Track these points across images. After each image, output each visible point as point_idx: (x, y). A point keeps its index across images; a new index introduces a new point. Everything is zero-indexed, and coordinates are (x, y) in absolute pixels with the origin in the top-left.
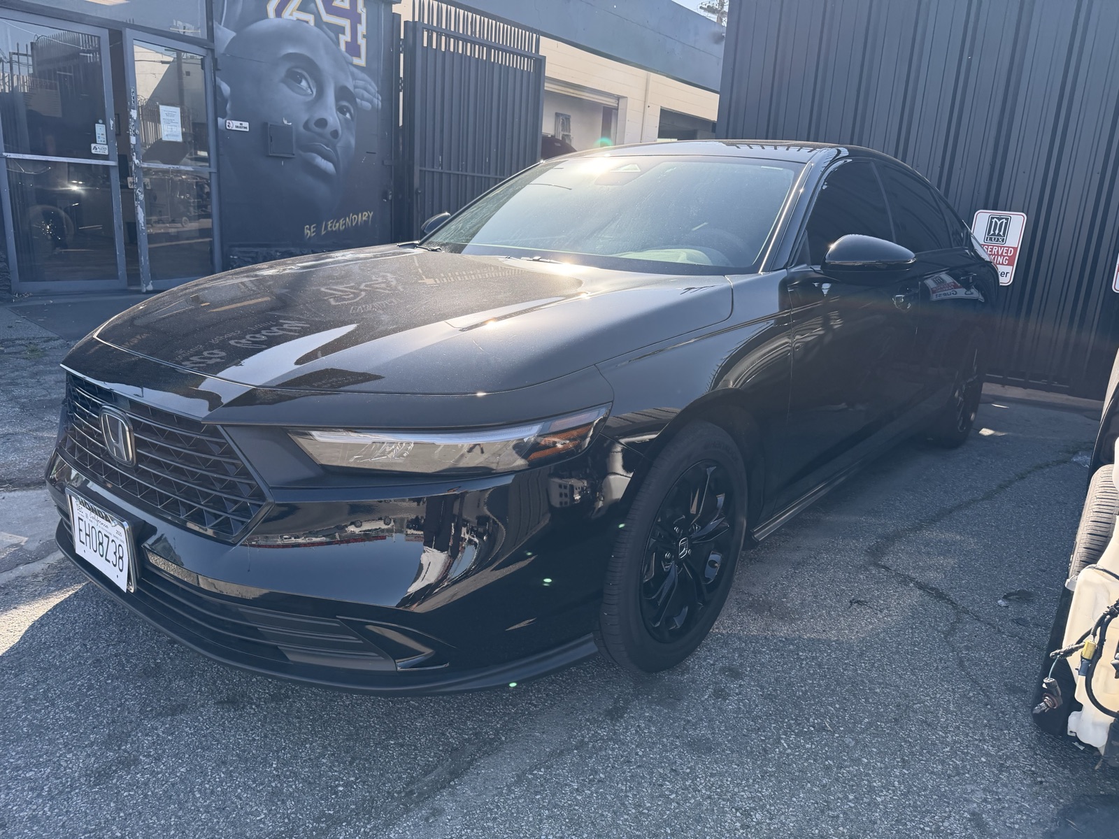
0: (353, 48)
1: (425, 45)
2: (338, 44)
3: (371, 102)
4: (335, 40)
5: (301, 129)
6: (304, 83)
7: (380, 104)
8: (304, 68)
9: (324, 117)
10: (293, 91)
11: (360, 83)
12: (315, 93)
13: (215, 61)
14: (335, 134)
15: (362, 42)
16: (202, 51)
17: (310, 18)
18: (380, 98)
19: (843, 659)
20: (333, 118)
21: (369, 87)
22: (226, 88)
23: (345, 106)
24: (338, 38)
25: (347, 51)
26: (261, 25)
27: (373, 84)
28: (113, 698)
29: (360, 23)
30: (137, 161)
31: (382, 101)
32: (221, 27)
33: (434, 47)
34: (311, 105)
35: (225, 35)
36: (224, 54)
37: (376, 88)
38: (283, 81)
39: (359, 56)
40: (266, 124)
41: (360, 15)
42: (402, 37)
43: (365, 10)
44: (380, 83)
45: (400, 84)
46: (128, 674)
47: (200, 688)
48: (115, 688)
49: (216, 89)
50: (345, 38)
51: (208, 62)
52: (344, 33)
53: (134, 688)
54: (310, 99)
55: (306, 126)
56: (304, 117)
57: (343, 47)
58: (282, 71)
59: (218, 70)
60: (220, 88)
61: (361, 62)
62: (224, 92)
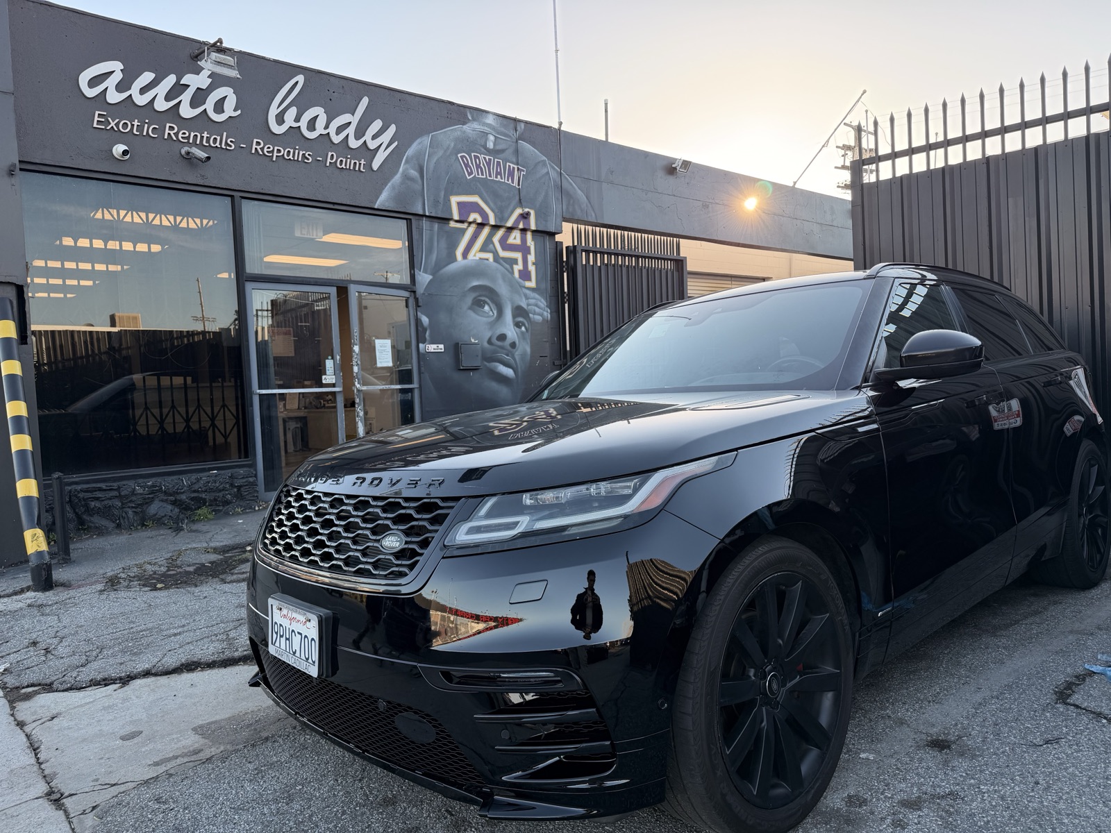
0: (525, 275)
1: (584, 263)
2: (513, 273)
3: (541, 315)
4: (510, 270)
5: (486, 344)
6: (487, 308)
7: (549, 316)
8: (485, 296)
9: (504, 333)
10: (478, 315)
11: (532, 301)
12: (495, 314)
13: (417, 300)
14: (513, 345)
15: (532, 268)
16: (406, 294)
17: (490, 256)
18: (549, 311)
19: (1027, 792)
20: (511, 332)
21: (540, 303)
22: (425, 320)
23: (520, 322)
24: (512, 269)
25: (520, 278)
26: (452, 267)
27: (543, 300)
28: (362, 822)
29: (530, 254)
30: (358, 386)
31: (551, 314)
32: (421, 273)
33: (591, 263)
34: (492, 325)
35: (424, 278)
36: (423, 294)
37: (545, 303)
38: (470, 308)
39: (529, 279)
40: (458, 344)
41: (529, 248)
42: (565, 259)
43: (533, 243)
44: (548, 299)
45: (565, 298)
46: (372, 802)
47: (429, 814)
48: (363, 814)
49: (418, 322)
50: (518, 267)
51: (411, 301)
52: (517, 264)
53: (378, 814)
54: (492, 319)
55: (490, 342)
56: (488, 334)
57: (517, 274)
58: (469, 300)
59: (419, 306)
60: (421, 320)
61: (532, 284)
62: (423, 322)
